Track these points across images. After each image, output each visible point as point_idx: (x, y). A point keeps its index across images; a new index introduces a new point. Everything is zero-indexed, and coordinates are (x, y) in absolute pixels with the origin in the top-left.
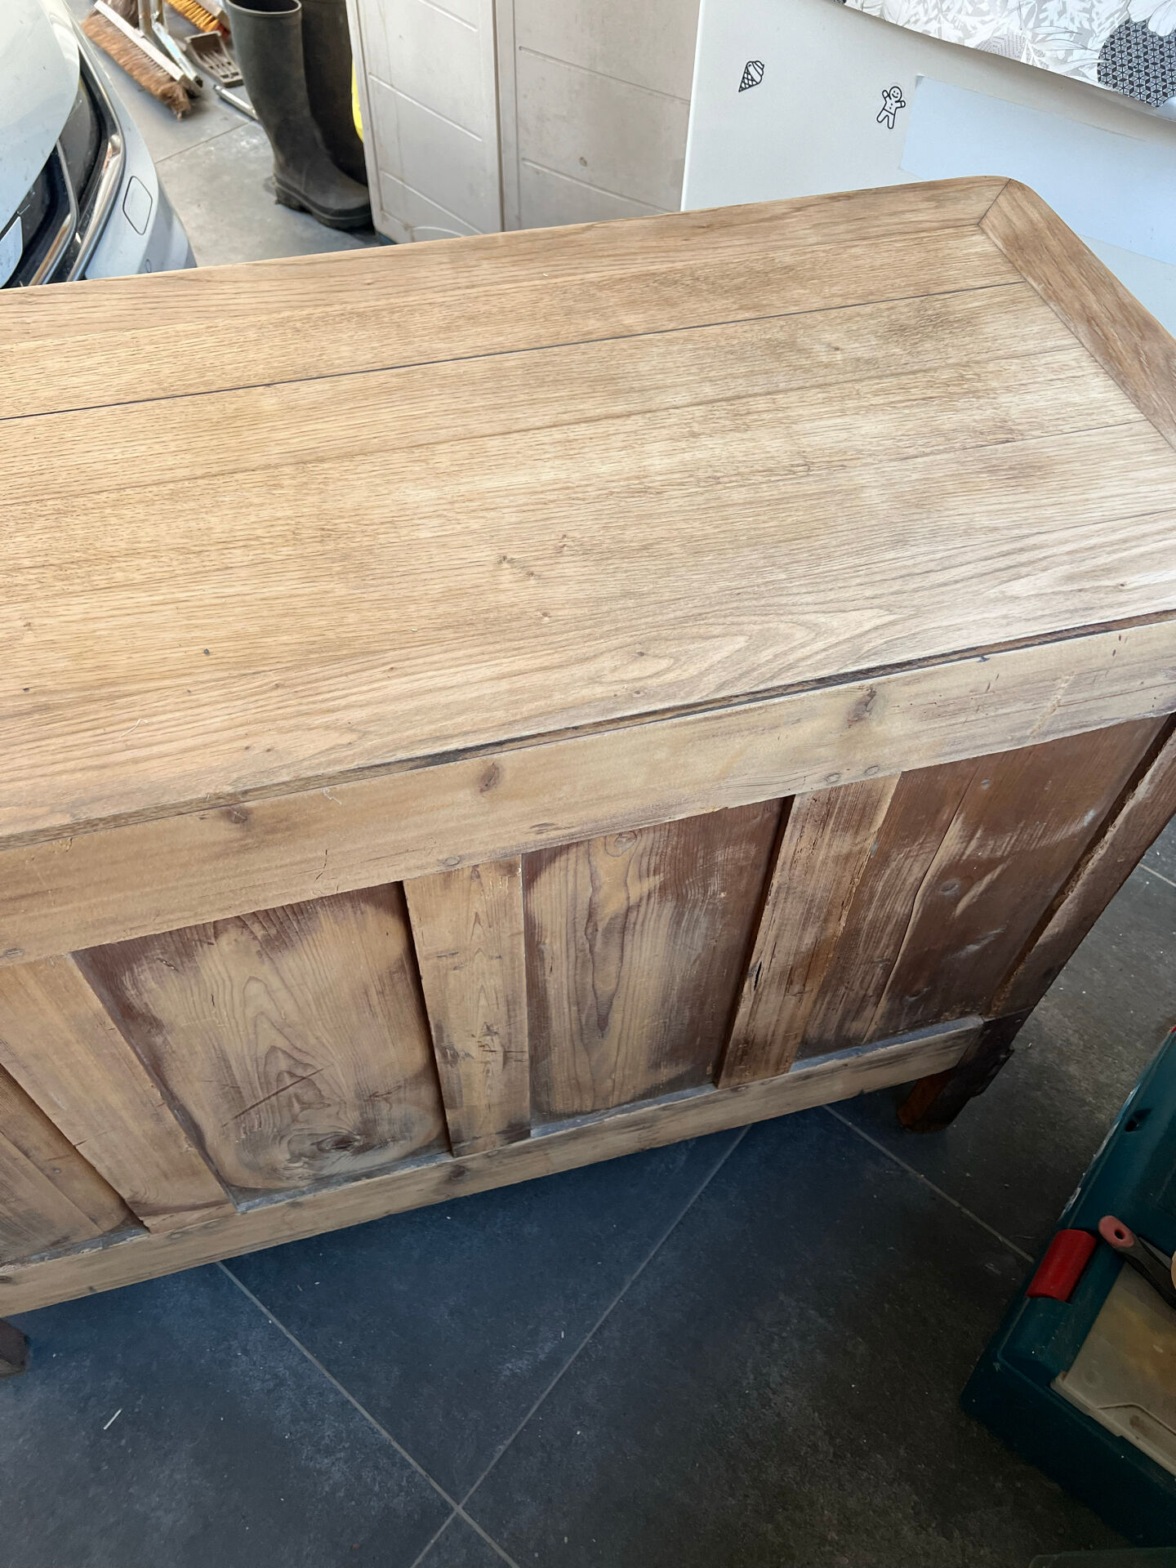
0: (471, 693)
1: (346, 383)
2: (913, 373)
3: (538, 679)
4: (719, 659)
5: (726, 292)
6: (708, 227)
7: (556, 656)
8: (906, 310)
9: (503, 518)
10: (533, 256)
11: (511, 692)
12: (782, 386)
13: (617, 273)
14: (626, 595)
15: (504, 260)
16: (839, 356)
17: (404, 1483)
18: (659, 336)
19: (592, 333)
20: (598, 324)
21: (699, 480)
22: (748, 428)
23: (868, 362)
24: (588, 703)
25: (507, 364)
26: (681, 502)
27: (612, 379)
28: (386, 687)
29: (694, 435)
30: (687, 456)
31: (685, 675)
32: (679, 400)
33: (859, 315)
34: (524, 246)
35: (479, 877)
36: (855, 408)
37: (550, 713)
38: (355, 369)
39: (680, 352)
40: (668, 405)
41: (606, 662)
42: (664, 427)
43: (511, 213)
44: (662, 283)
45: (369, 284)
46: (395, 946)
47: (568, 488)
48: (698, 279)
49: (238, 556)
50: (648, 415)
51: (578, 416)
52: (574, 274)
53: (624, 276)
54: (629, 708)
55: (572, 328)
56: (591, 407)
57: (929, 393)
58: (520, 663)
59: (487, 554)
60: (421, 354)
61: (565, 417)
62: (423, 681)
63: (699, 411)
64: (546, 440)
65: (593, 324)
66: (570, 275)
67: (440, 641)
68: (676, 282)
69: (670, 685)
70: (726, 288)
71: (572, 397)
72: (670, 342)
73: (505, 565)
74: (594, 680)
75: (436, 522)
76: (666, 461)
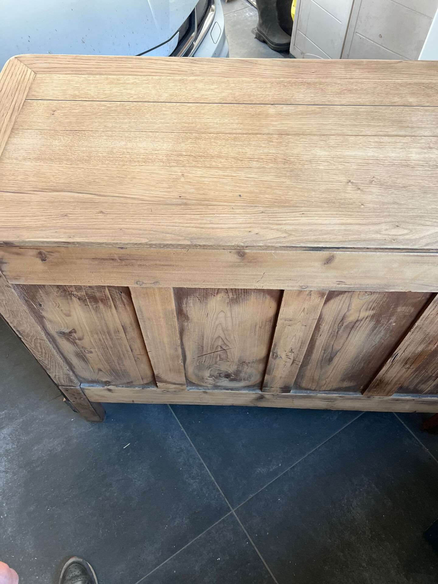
0: (330, 228)
1: (300, 108)
3: (356, 227)
4: (428, 234)
7: (364, 220)
9: (351, 166)
10: (376, 70)
11: (345, 230)
13: (409, 81)
14: (395, 203)
15: (365, 70)
17: (216, 496)
18: (422, 108)
19: (395, 103)
20: (399, 100)
21: (430, 166)
24: (374, 240)
25: (361, 110)
26: (421, 172)
27: (401, 122)
28: (300, 220)
29: (431, 148)
30: (427, 156)
31: (414, 238)
32: (426, 134)
34: (374, 65)
35: (311, 295)
37: (359, 241)
38: (304, 103)
39: (429, 115)
40: (421, 135)
41: (384, 227)
42: (419, 143)
43: (346, 52)
44: (426, 87)
45: (313, 72)
46: (271, 312)
47: (378, 160)
49: (255, 164)
50: (413, 137)
51: (386, 133)
52: (392, 79)
53: (411, 83)
54: (390, 245)
55: (388, 100)
56: (391, 131)
58: (350, 221)
59: (343, 179)
60: (329, 101)
61: (381, 133)
62: (314, 220)
63: (434, 139)
64: (372, 140)
65: (396, 99)
66: (390, 79)
67: (322, 207)
68: (432, 88)
69: (407, 240)
71: (384, 126)
72: (426, 111)
73: (350, 184)
74: (378, 232)
75: (326, 164)
76: (418, 156)
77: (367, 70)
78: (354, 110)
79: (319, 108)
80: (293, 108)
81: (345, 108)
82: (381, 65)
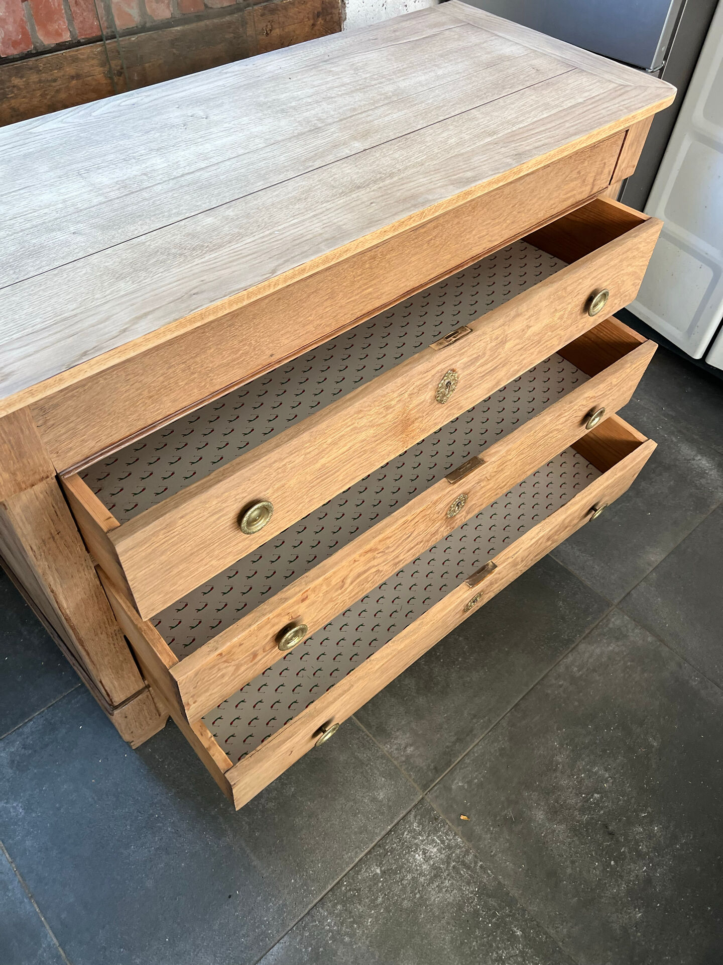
0: (191, 86)
1: (330, 158)
2: (22, 231)
3: (170, 93)
5: (158, 251)
6: (191, 295)
8: (29, 269)
12: (104, 206)
13: (235, 246)
15: (311, 236)
16: (72, 229)
18: (187, 215)
19: (227, 208)
20: (227, 213)
21: (134, 158)
22: (117, 183)
23: (53, 230)
26: (139, 149)
29: (145, 174)
30: (144, 166)
32: (160, 187)
33: (63, 258)
34: (306, 248)
36: (58, 204)
38: (334, 164)
39: (170, 210)
40: (164, 184)
44: (203, 246)
45: (372, 203)
48: (181, 255)
50: (172, 177)
51: (208, 170)
53: (230, 245)
55: (240, 208)
56: (205, 175)
57: (12, 222)
59: (214, 118)
60: (309, 178)
61: (215, 168)
62: (211, 86)
63: (146, 184)
65: (230, 213)
66: (263, 237)
68: (194, 249)
70: (159, 253)
71: (217, 176)
72: (178, 214)
73: (205, 117)
74: (148, 96)
75: (243, 123)
76: (154, 162)
77: (308, 237)
78: (271, 180)
79: (311, 166)
80: (339, 155)
81: (282, 177)
82: (297, 254)
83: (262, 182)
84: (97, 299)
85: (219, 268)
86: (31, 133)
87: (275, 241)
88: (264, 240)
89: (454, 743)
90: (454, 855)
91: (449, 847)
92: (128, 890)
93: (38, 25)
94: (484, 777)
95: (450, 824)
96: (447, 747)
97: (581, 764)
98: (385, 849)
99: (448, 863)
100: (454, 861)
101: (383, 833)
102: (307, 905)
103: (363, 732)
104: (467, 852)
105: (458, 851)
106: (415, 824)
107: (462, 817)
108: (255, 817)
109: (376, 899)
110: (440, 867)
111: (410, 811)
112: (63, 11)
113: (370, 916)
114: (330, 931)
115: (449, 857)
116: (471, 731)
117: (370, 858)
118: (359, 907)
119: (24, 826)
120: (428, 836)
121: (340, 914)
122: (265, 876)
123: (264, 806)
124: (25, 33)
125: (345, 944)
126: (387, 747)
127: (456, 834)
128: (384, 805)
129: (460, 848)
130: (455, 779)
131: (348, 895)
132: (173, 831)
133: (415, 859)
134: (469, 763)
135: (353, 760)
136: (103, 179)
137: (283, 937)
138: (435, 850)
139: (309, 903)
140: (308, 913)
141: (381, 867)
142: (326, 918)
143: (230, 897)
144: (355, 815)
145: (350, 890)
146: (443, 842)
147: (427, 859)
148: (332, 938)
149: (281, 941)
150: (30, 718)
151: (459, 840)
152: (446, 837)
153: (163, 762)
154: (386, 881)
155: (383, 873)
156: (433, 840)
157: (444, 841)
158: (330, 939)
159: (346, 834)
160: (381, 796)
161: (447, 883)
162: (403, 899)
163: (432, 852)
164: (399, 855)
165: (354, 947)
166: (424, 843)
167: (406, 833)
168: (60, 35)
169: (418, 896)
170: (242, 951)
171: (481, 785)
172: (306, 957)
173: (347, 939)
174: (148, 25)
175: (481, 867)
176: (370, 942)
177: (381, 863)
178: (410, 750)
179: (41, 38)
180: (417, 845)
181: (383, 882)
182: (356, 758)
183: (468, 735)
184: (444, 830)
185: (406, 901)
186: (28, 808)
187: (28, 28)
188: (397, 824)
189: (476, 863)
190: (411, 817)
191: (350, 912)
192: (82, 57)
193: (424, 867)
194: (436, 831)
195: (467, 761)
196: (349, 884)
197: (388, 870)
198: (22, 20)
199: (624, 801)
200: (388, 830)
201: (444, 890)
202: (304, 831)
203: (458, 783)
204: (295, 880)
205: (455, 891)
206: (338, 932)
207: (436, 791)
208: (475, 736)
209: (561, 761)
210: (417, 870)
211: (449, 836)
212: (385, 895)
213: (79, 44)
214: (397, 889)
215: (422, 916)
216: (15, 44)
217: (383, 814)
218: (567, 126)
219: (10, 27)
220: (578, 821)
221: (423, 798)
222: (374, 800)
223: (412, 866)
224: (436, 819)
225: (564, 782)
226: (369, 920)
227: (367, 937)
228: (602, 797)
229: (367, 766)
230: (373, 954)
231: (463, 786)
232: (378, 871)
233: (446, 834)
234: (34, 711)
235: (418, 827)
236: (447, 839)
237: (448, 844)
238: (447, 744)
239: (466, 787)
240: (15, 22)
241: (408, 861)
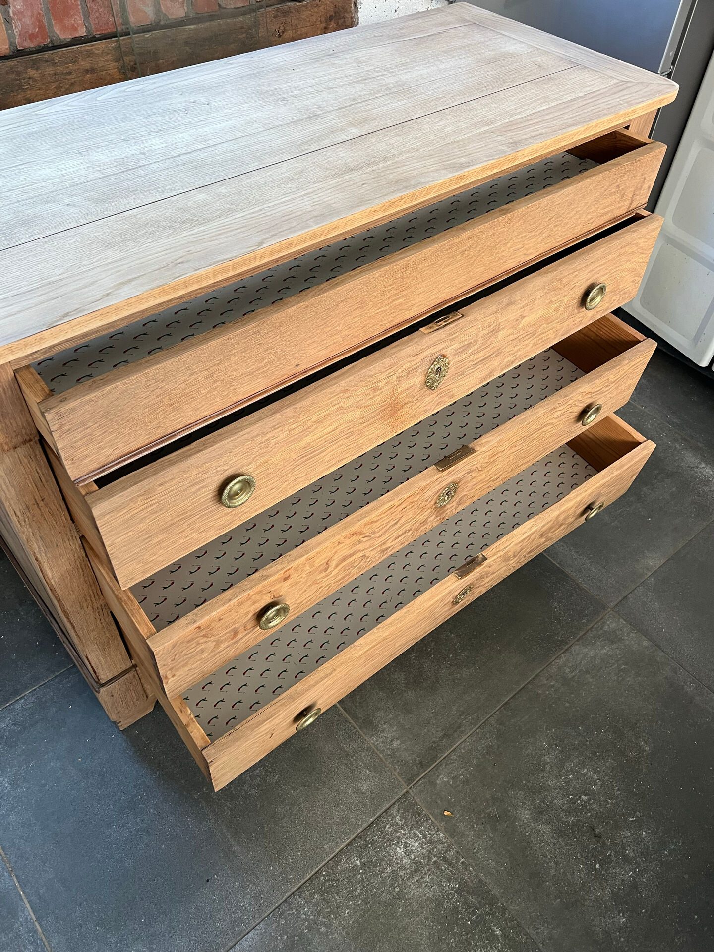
0: (197, 75)
2: (18, 202)
3: (174, 81)
5: (148, 223)
6: (177, 264)
7: (171, 86)
8: (21, 236)
9: (217, 115)
10: (284, 219)
11: (183, 77)
12: (100, 181)
13: (224, 220)
15: (300, 213)
16: (67, 201)
18: (181, 191)
19: (220, 185)
20: (219, 190)
21: (134, 138)
22: (114, 161)
23: (49, 202)
26: (140, 131)
27: (196, 167)
29: (143, 153)
30: (142, 146)
31: (119, 89)
32: (156, 165)
33: (55, 227)
34: (294, 224)
36: (56, 178)
38: (329, 148)
39: (164, 186)
40: (161, 162)
41: (151, 87)
42: (159, 152)
44: (192, 220)
45: (364, 184)
47: (195, 127)
48: (170, 227)
50: (169, 157)
51: (205, 151)
52: (250, 214)
53: (219, 219)
55: (233, 186)
56: (201, 155)
57: (9, 193)
58: (185, 83)
59: (216, 104)
60: (304, 160)
61: (212, 149)
63: (143, 162)
65: (223, 190)
66: (253, 213)
68: (184, 222)
70: (149, 225)
71: (213, 156)
72: (171, 190)
73: (206, 103)
75: (244, 109)
76: (153, 143)
77: (297, 214)
78: (265, 161)
79: (307, 149)
80: (334, 140)
81: (277, 159)
82: (284, 229)
83: (256, 163)
84: (84, 265)
85: (206, 240)
86: (37, 114)
87: (265, 217)
88: (254, 215)
89: (441, 739)
90: (435, 850)
91: (431, 842)
92: (108, 869)
93: (55, 19)
94: (470, 773)
95: (433, 819)
96: (434, 742)
97: (569, 765)
98: (366, 841)
99: (430, 858)
100: (435, 857)
101: (365, 825)
102: (285, 893)
103: (350, 723)
104: (449, 848)
105: (440, 847)
106: (398, 818)
107: (446, 813)
108: (237, 803)
109: (355, 890)
110: (421, 862)
111: (394, 804)
112: (80, 7)
113: (348, 907)
114: (305, 920)
115: (430, 852)
116: (459, 727)
117: (351, 849)
118: (337, 898)
119: (9, 800)
120: (410, 831)
121: (318, 903)
122: (244, 861)
123: (246, 793)
124: (41, 27)
125: (321, 934)
126: (373, 740)
127: (438, 830)
128: (367, 797)
129: (442, 843)
130: (440, 775)
131: (327, 884)
132: (156, 812)
133: (396, 853)
134: (456, 760)
135: (339, 751)
136: (103, 157)
137: (259, 924)
138: (417, 844)
139: (287, 891)
140: (285, 901)
141: (361, 859)
142: (302, 907)
143: (208, 881)
144: (338, 805)
145: (329, 880)
146: (425, 837)
147: (408, 853)
148: (309, 928)
149: (257, 927)
150: (22, 696)
151: (442, 835)
152: (429, 832)
153: (149, 744)
154: (366, 873)
155: (363, 864)
156: (416, 834)
157: (426, 835)
158: (306, 928)
159: (329, 823)
160: (364, 788)
161: (427, 878)
162: (382, 891)
163: (413, 846)
164: (380, 848)
165: (330, 937)
166: (406, 837)
167: (387, 826)
168: (76, 29)
169: (397, 889)
170: (217, 935)
171: (466, 782)
172: (280, 944)
173: (323, 929)
174: (162, 23)
175: (463, 863)
176: (346, 932)
177: (361, 855)
178: (396, 744)
179: (58, 32)
180: (398, 838)
181: (362, 874)
182: (342, 749)
183: (455, 731)
184: (427, 825)
185: (384, 894)
186: (14, 784)
187: (45, 22)
188: (380, 816)
189: (457, 859)
190: (394, 811)
191: (328, 903)
192: (97, 52)
193: (405, 861)
194: (418, 825)
195: (453, 757)
196: (329, 874)
197: (368, 862)
198: (39, 14)
199: (612, 804)
200: (370, 823)
201: (424, 885)
202: (286, 819)
203: (443, 779)
204: (274, 868)
205: (435, 887)
206: (315, 922)
207: (420, 786)
208: (462, 732)
209: (549, 761)
210: (397, 863)
211: (432, 831)
212: (364, 887)
213: (94, 39)
214: (376, 881)
215: (401, 910)
216: (32, 37)
217: (365, 805)
218: (566, 118)
219: (28, 21)
220: (564, 822)
221: (407, 792)
222: (357, 791)
223: (392, 859)
224: (419, 814)
225: (551, 783)
226: (347, 912)
227: (343, 929)
228: (589, 800)
229: (352, 757)
230: (348, 945)
231: (448, 782)
232: (358, 863)
233: (429, 829)
234: (26, 688)
235: (400, 820)
236: (429, 834)
237: (430, 840)
238: (434, 739)
239: (451, 783)
240: (32, 16)
241: (389, 853)
